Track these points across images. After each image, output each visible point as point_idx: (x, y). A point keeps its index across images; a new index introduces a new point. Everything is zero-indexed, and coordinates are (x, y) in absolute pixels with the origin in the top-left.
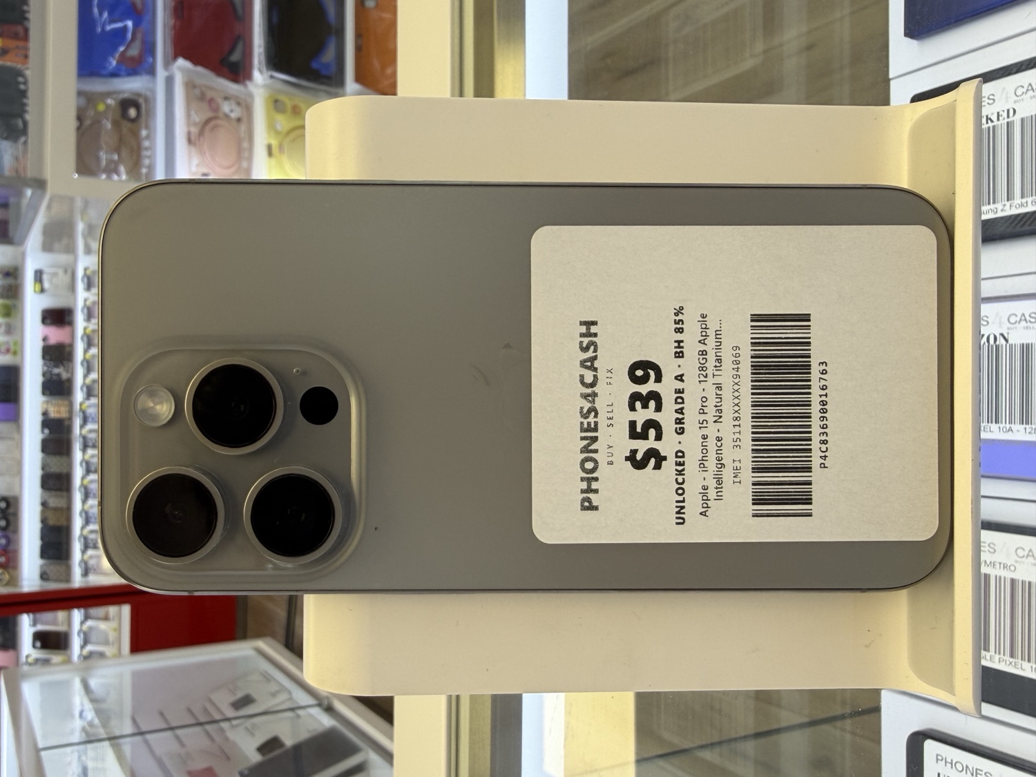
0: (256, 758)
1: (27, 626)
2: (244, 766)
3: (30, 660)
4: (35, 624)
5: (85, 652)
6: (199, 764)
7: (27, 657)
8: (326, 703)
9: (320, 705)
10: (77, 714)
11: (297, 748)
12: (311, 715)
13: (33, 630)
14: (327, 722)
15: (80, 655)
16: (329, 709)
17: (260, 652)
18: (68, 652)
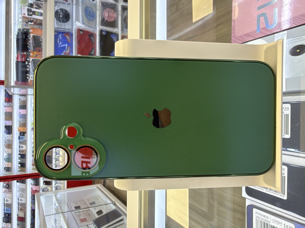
0: (97, 216)
1: (42, 180)
2: (94, 218)
3: (42, 188)
4: (44, 179)
5: (56, 186)
6: (82, 217)
7: (42, 187)
8: (114, 203)
9: (112, 203)
10: (54, 204)
11: (107, 214)
12: (110, 206)
13: (43, 181)
14: (114, 208)
15: (55, 187)
16: (115, 204)
17: (98, 188)
18: (52, 186)
